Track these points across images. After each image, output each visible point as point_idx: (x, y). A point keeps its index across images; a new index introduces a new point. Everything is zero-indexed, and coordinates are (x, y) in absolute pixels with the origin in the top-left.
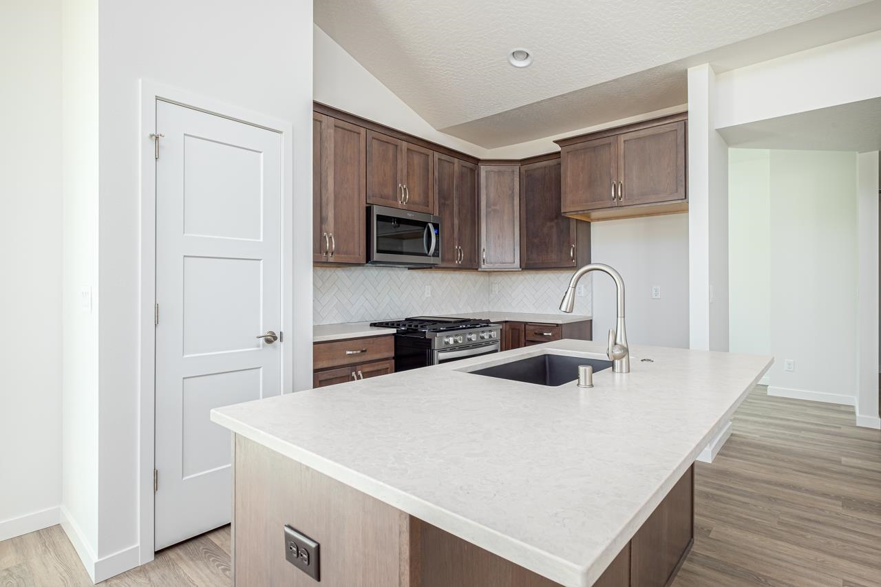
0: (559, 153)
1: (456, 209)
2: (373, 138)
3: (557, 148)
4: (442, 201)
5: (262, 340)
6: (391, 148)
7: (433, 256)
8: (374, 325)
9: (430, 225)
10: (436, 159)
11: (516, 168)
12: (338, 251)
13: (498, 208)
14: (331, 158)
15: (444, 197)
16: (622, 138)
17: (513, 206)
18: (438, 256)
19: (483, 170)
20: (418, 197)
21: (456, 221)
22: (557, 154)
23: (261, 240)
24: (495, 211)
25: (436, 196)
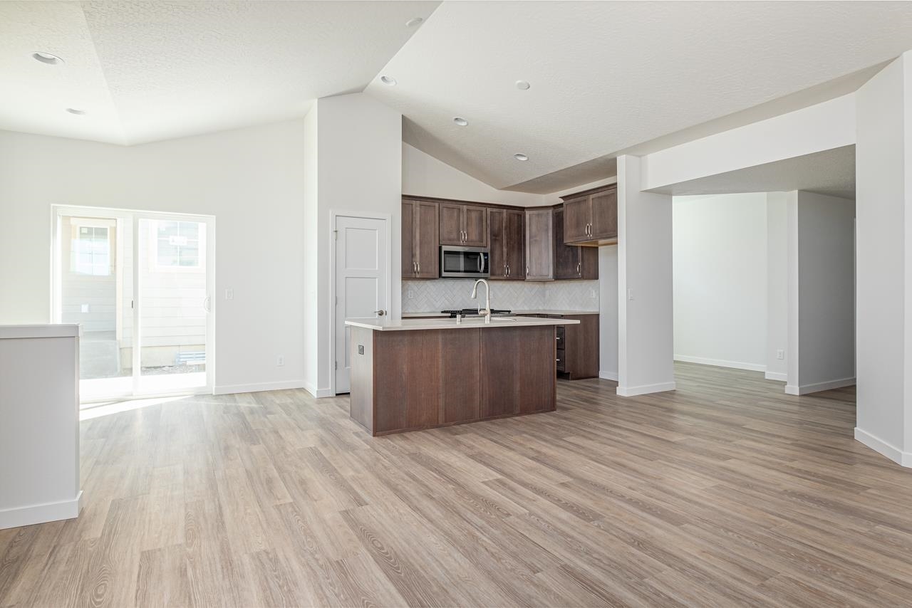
0: (562, 204)
1: (504, 242)
2: (444, 207)
3: (562, 201)
4: (494, 238)
5: (377, 314)
6: (456, 211)
7: (484, 272)
8: (442, 312)
9: (482, 255)
10: (489, 213)
11: (550, 211)
12: (422, 271)
13: (538, 238)
14: (418, 222)
15: (495, 236)
16: (591, 197)
17: (548, 236)
18: (488, 272)
19: (528, 213)
20: (474, 236)
21: (505, 249)
22: (561, 205)
23: (377, 269)
24: (536, 241)
25: (489, 236)
